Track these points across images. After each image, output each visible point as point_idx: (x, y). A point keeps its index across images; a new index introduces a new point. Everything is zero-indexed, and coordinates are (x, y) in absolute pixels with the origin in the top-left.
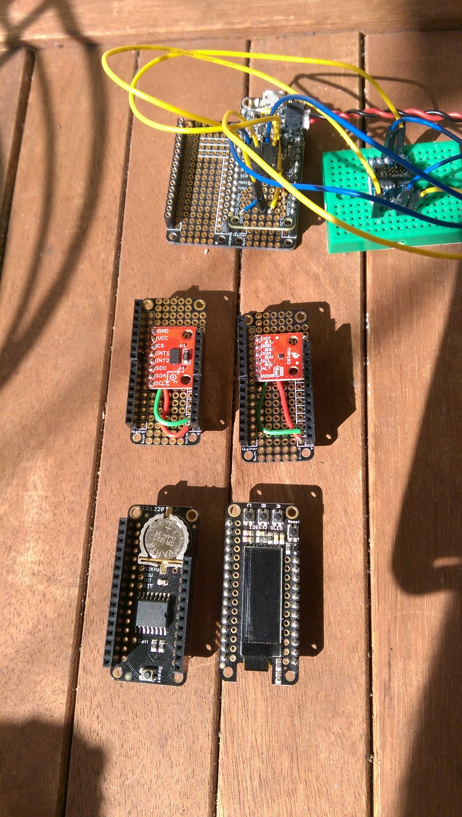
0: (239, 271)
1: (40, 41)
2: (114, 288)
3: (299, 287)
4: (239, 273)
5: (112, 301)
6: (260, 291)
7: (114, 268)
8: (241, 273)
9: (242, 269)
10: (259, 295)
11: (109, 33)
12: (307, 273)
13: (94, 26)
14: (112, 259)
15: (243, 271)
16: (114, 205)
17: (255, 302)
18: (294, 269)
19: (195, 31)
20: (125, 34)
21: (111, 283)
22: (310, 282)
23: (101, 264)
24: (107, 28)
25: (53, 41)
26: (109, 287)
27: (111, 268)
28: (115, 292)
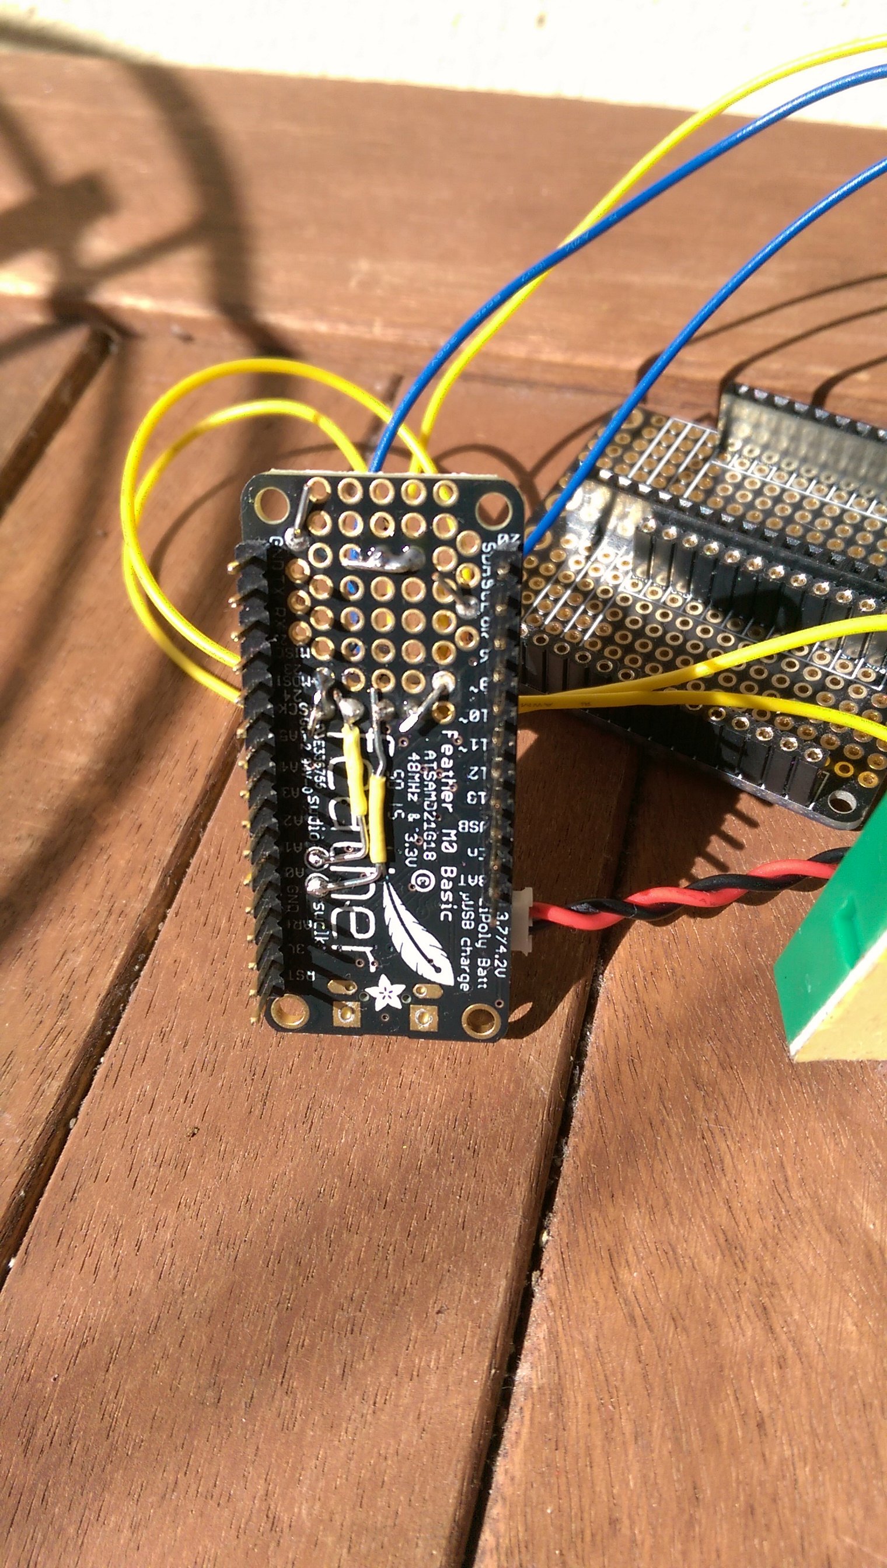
0: (559, 1140)
1: (135, 312)
2: (74, 1091)
3: (797, 1286)
4: (558, 1152)
5: (47, 1146)
6: (632, 1259)
7: (100, 1014)
8: (568, 1151)
9: (572, 1140)
10: (624, 1275)
11: (322, 327)
12: (836, 1229)
13: (290, 305)
14: (105, 980)
15: (576, 1147)
16: (182, 795)
17: (602, 1302)
18: (785, 1196)
19: (567, 366)
20: (368, 336)
21: (66, 1070)
22: (847, 1277)
23: (61, 988)
24: (322, 314)
25: (168, 319)
26: (55, 1087)
27: (88, 1013)
28: (70, 1110)
